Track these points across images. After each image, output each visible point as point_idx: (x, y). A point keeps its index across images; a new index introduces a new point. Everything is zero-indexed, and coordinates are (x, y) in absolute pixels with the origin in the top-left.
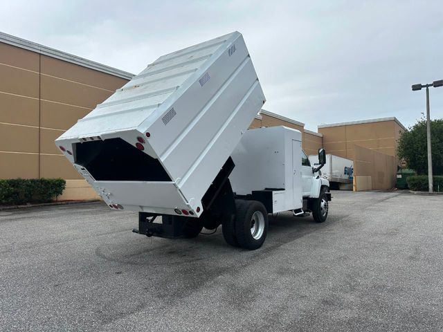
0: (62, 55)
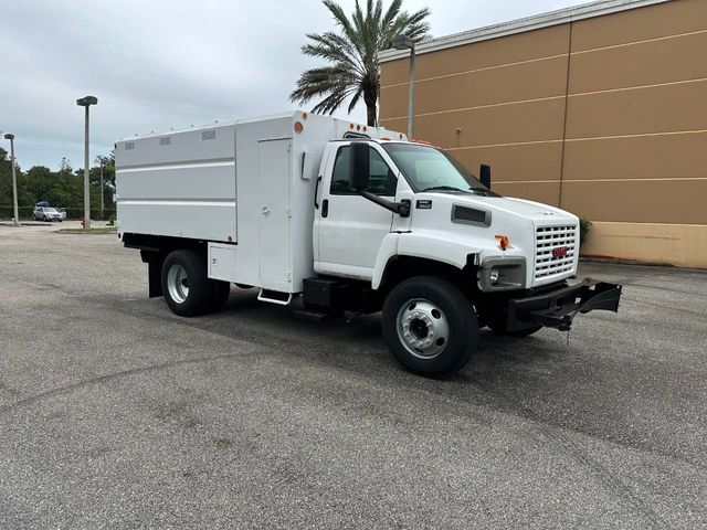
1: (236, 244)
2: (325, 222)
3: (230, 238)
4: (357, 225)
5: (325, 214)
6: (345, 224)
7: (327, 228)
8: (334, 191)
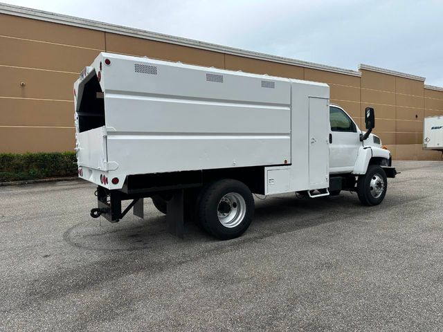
0: (124, 30)
1: (290, 164)
2: (331, 146)
3: (286, 161)
4: (346, 146)
5: (331, 142)
6: (341, 146)
7: (333, 149)
8: (333, 129)
